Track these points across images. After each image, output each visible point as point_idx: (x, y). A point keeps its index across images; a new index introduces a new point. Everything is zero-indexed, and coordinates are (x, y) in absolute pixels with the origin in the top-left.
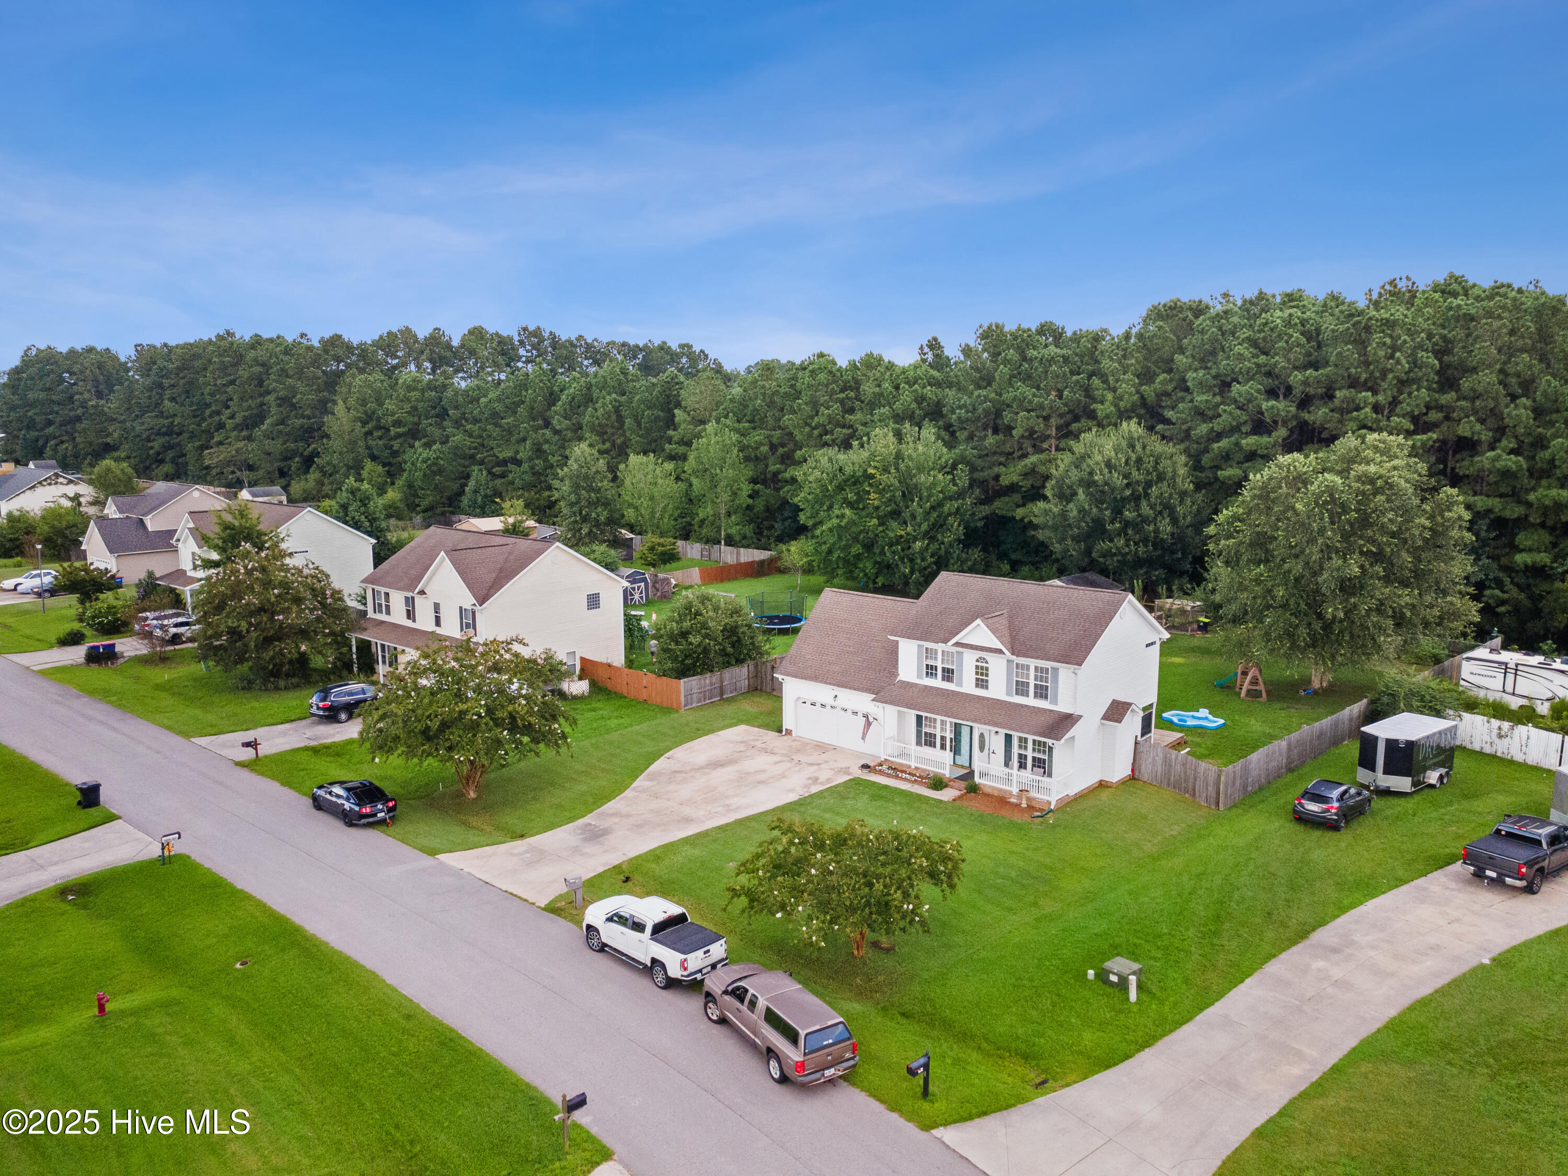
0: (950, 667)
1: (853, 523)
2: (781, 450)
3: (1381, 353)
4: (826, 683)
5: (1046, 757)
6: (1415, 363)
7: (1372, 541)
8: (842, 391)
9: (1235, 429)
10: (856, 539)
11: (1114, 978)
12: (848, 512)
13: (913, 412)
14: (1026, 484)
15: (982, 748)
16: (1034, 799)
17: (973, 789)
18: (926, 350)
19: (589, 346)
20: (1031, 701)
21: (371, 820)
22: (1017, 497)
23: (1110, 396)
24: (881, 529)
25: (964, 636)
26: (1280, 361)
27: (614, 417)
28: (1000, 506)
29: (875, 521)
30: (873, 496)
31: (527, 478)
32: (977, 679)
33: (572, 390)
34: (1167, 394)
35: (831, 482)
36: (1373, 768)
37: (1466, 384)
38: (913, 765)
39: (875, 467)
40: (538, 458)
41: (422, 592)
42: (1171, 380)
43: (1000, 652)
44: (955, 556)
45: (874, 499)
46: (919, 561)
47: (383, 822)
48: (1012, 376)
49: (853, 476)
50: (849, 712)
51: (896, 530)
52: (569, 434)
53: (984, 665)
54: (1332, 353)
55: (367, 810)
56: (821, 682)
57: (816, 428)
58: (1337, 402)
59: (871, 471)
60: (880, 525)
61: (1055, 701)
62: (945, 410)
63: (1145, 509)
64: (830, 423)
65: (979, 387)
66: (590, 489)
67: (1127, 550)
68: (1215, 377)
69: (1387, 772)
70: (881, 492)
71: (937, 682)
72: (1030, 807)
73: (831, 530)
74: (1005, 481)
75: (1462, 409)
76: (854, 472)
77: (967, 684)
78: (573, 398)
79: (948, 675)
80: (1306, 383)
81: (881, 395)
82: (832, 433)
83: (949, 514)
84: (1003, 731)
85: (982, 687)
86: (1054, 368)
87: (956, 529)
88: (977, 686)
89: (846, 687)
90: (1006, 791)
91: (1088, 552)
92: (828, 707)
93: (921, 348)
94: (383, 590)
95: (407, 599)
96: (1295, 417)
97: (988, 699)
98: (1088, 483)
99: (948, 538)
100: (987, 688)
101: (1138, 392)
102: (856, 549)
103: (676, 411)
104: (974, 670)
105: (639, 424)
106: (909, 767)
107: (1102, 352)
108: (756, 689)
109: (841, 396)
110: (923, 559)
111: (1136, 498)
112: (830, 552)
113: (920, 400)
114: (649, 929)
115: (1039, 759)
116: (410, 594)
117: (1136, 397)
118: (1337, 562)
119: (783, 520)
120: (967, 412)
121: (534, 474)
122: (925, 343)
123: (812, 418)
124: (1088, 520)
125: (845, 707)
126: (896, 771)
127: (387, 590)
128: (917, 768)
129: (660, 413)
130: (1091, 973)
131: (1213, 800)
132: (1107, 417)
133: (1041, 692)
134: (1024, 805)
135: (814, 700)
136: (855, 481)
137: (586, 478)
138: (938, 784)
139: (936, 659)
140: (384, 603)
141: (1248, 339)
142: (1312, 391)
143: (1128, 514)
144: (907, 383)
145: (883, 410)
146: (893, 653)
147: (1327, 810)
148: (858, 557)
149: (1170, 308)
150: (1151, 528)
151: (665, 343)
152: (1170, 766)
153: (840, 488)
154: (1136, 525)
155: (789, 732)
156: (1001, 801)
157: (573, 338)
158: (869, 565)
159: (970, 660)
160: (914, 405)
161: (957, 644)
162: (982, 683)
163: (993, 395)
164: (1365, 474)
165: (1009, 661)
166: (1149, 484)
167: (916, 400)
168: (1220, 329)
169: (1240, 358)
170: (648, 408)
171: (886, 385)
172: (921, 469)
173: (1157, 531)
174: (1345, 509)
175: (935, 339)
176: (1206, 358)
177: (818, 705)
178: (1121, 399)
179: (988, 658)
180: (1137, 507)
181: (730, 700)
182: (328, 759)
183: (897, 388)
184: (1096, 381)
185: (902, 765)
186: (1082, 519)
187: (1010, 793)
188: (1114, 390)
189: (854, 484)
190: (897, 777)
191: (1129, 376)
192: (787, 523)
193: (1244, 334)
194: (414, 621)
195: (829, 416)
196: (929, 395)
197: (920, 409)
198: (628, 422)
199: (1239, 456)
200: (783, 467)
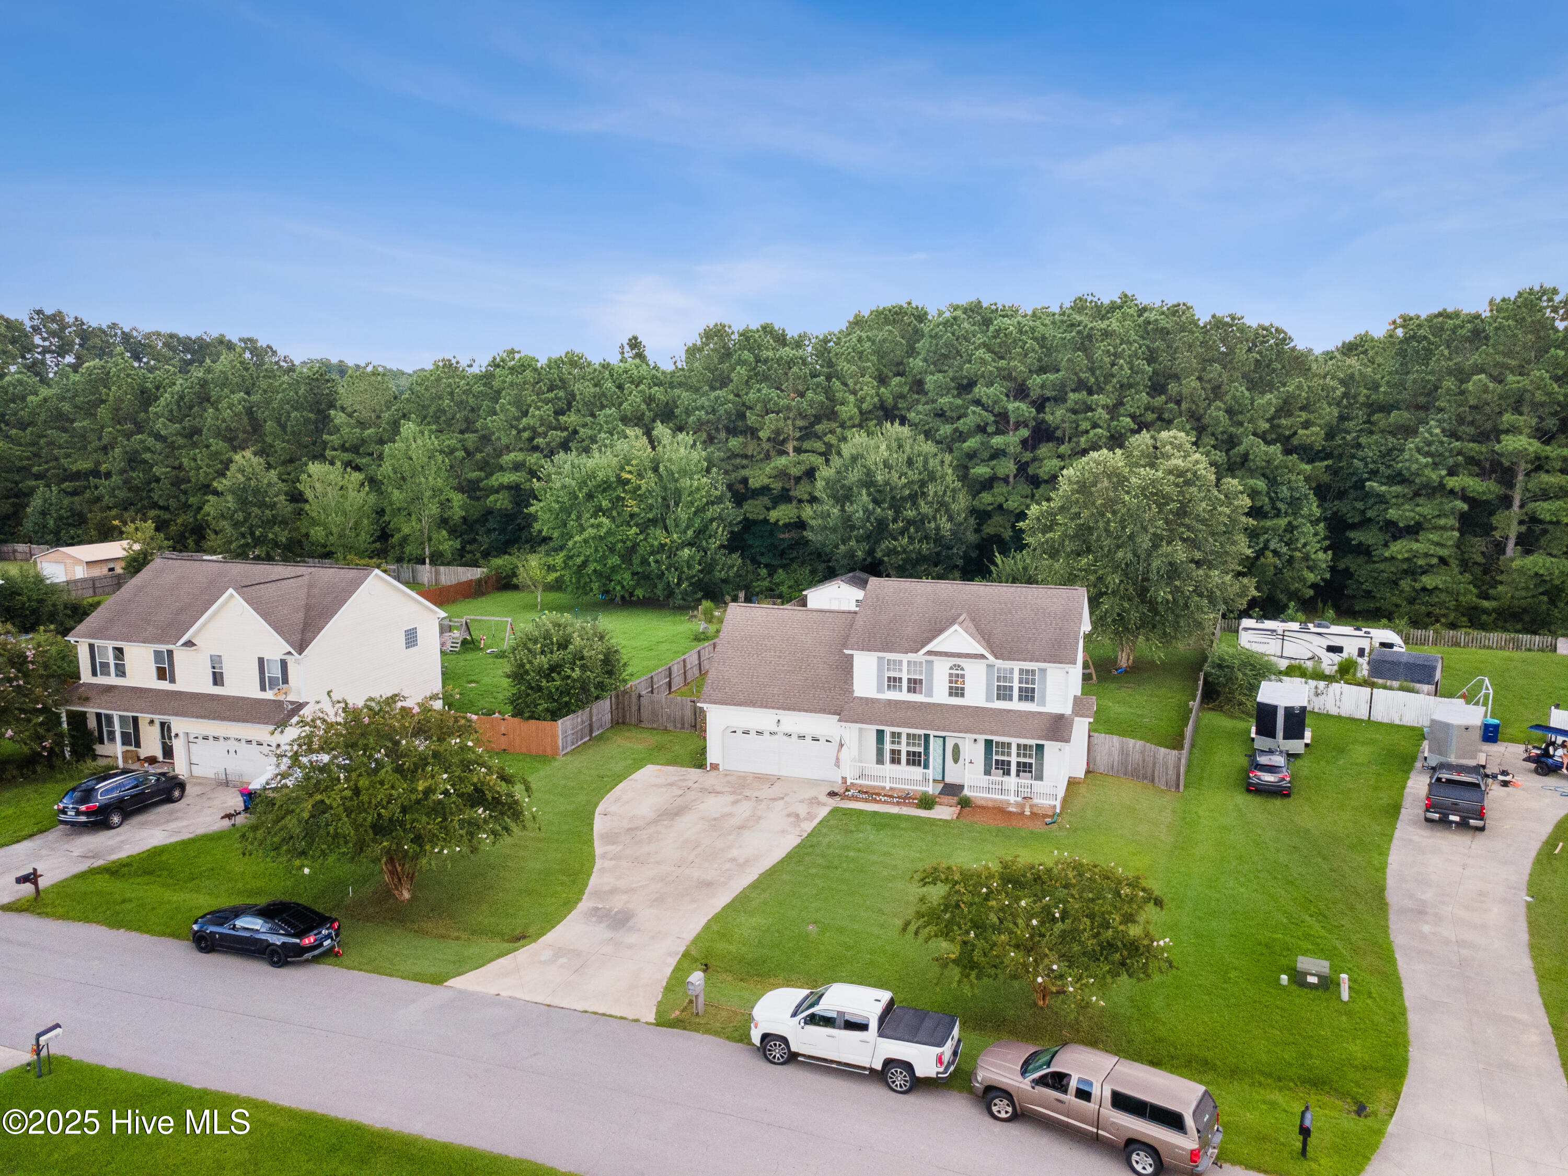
0: (917, 677)
1: (609, 533)
2: (478, 456)
3: (1107, 360)
4: (766, 707)
5: (1033, 761)
6: (1134, 371)
7: (1189, 527)
8: (550, 390)
9: (981, 429)
10: (612, 550)
11: (1313, 980)
12: (604, 520)
13: (643, 414)
14: (777, 486)
15: (956, 759)
16: (1036, 805)
17: (965, 803)
18: (627, 348)
19: (126, 337)
20: (1016, 705)
21: (316, 952)
22: (766, 500)
23: (851, 398)
24: (641, 537)
25: (936, 645)
26: (1018, 367)
27: (245, 420)
28: (754, 509)
29: (635, 530)
30: (631, 502)
31: (122, 494)
32: (951, 688)
33: (177, 388)
34: (902, 396)
35: (580, 489)
36: (1272, 735)
37: (1173, 388)
38: (888, 785)
39: (630, 472)
40: (133, 470)
41: (189, 644)
42: (905, 383)
43: (983, 657)
44: (721, 562)
45: (632, 505)
46: (686, 569)
47: (330, 952)
48: (750, 378)
49: (605, 482)
50: (794, 737)
51: (659, 536)
52: (181, 441)
53: (960, 672)
54: (1064, 357)
55: (309, 940)
56: (761, 706)
57: (524, 430)
58: (1070, 404)
59: (625, 476)
60: (641, 532)
61: (1043, 703)
62: (677, 411)
63: (925, 509)
64: (541, 425)
65: (713, 388)
66: (262, 505)
67: (911, 548)
68: (952, 379)
69: (1286, 737)
70: (641, 498)
71: (903, 695)
72: (1033, 814)
73: (586, 541)
74: (754, 483)
75: (1171, 411)
76: (608, 477)
77: (940, 694)
78: (182, 398)
79: (914, 685)
80: (1043, 386)
81: (604, 395)
82: (545, 435)
83: (712, 520)
84: (982, 738)
85: (957, 695)
86: (795, 369)
87: (721, 535)
88: (951, 694)
89: (794, 710)
90: (1001, 801)
91: (871, 552)
92: (766, 734)
93: (622, 347)
94: (110, 645)
95: (158, 654)
96: (1034, 419)
97: (965, 707)
98: (868, 482)
99: (714, 544)
100: (962, 695)
101: (878, 395)
102: (614, 560)
103: (332, 412)
104: (947, 679)
105: (283, 427)
106: (884, 788)
107: (837, 354)
108: (618, 723)
109: (551, 395)
110: (689, 567)
111: (913, 498)
112: (585, 564)
113: (649, 400)
114: (874, 1025)
115: (1025, 764)
116: (163, 648)
117: (876, 399)
118: (1165, 548)
119: (489, 531)
120: (707, 413)
121: (129, 489)
122: (625, 342)
123: (518, 419)
124: (872, 519)
125: (789, 731)
126: (870, 794)
127: (119, 644)
128: (891, 789)
129: (312, 416)
130: (1284, 978)
131: (1173, 783)
132: (851, 418)
133: (1027, 695)
134: (1027, 813)
135: (747, 726)
136: (606, 486)
137: (256, 492)
138: (926, 802)
139: (900, 670)
140: (112, 662)
141: (984, 345)
142: (1048, 394)
143: (910, 513)
144: (632, 382)
145: (608, 411)
146: (846, 667)
147: (1283, 779)
148: (614, 569)
149: (896, 313)
150: (933, 525)
151: (223, 336)
152: (1128, 755)
153: (590, 496)
154: (919, 522)
155: (715, 767)
156: (1000, 811)
157: (104, 327)
158: (627, 576)
159: (942, 670)
160: (643, 406)
161: (930, 653)
162: (956, 691)
163: (731, 397)
164: (1176, 468)
165: (990, 666)
166: (923, 484)
167: (644, 401)
168: (953, 334)
169: (983, 362)
170: (296, 409)
171: (609, 385)
172: (684, 472)
173: (938, 529)
174: (1168, 499)
175: (635, 338)
176: (940, 360)
177: (753, 733)
178: (862, 400)
179: (963, 665)
180: (915, 504)
181: (600, 738)
182: (139, 880)
183: (620, 387)
184: (836, 384)
185: (874, 787)
186: (868, 519)
187: (1009, 804)
188: (854, 393)
189: (604, 490)
190: (876, 801)
191: (867, 378)
192: (494, 536)
193: (980, 339)
194: (173, 681)
195: (541, 416)
196: (658, 395)
197: (650, 410)
198: (270, 425)
199: (986, 455)
200: (483, 474)
